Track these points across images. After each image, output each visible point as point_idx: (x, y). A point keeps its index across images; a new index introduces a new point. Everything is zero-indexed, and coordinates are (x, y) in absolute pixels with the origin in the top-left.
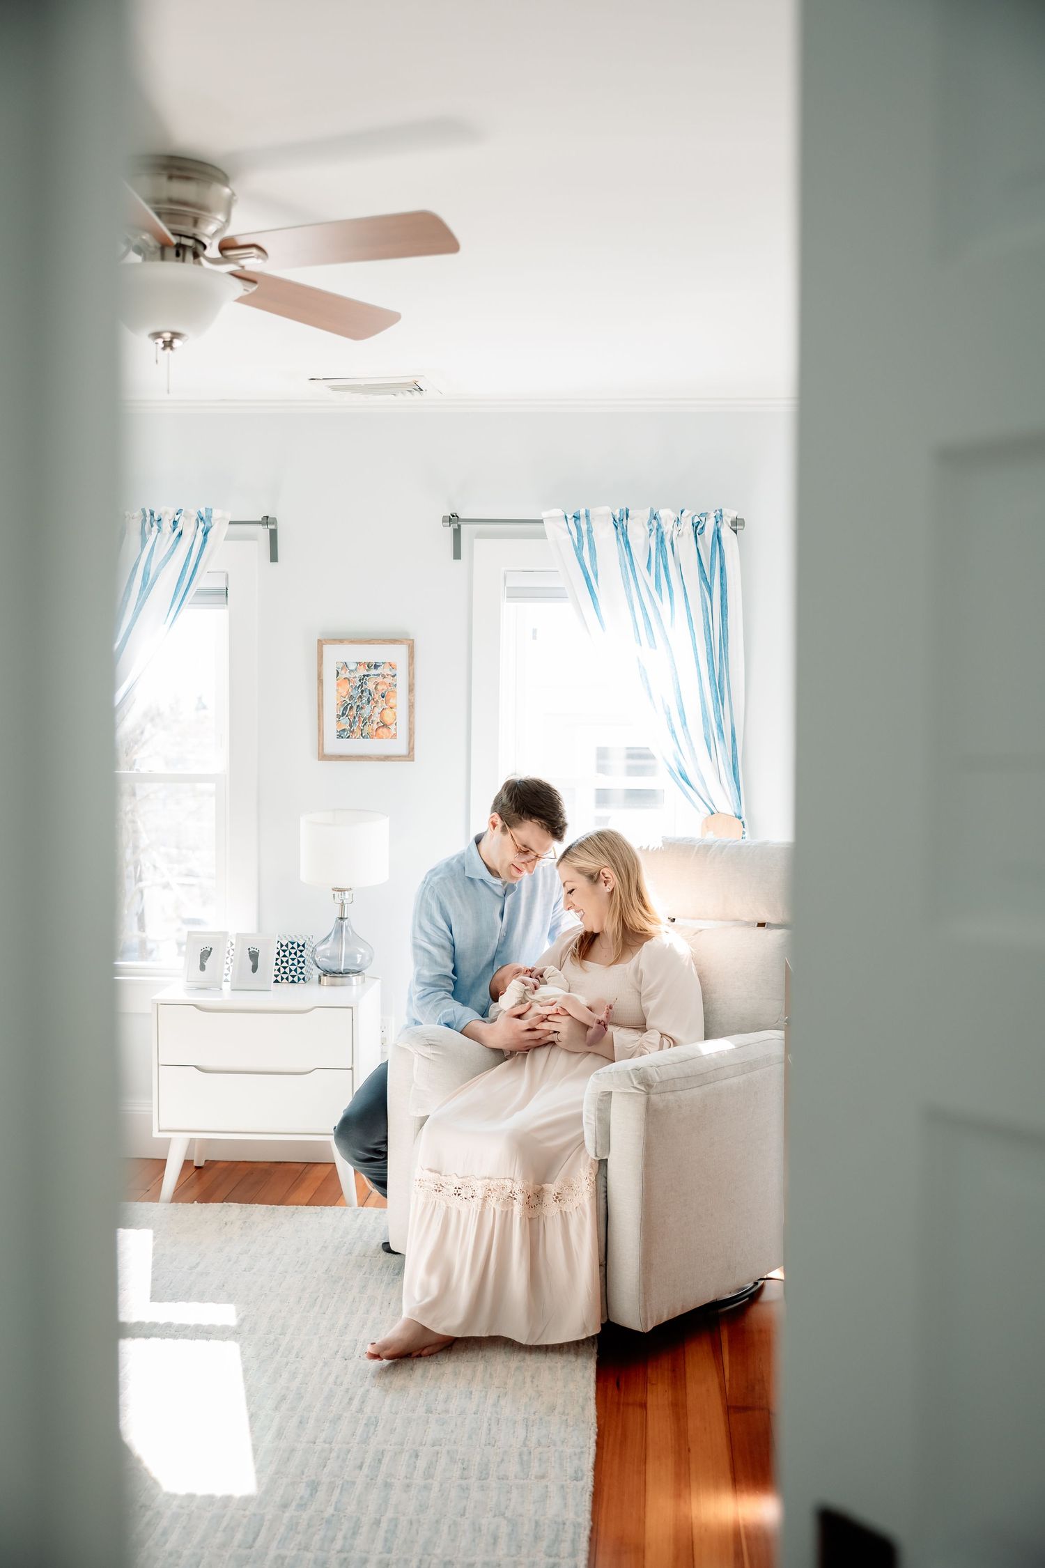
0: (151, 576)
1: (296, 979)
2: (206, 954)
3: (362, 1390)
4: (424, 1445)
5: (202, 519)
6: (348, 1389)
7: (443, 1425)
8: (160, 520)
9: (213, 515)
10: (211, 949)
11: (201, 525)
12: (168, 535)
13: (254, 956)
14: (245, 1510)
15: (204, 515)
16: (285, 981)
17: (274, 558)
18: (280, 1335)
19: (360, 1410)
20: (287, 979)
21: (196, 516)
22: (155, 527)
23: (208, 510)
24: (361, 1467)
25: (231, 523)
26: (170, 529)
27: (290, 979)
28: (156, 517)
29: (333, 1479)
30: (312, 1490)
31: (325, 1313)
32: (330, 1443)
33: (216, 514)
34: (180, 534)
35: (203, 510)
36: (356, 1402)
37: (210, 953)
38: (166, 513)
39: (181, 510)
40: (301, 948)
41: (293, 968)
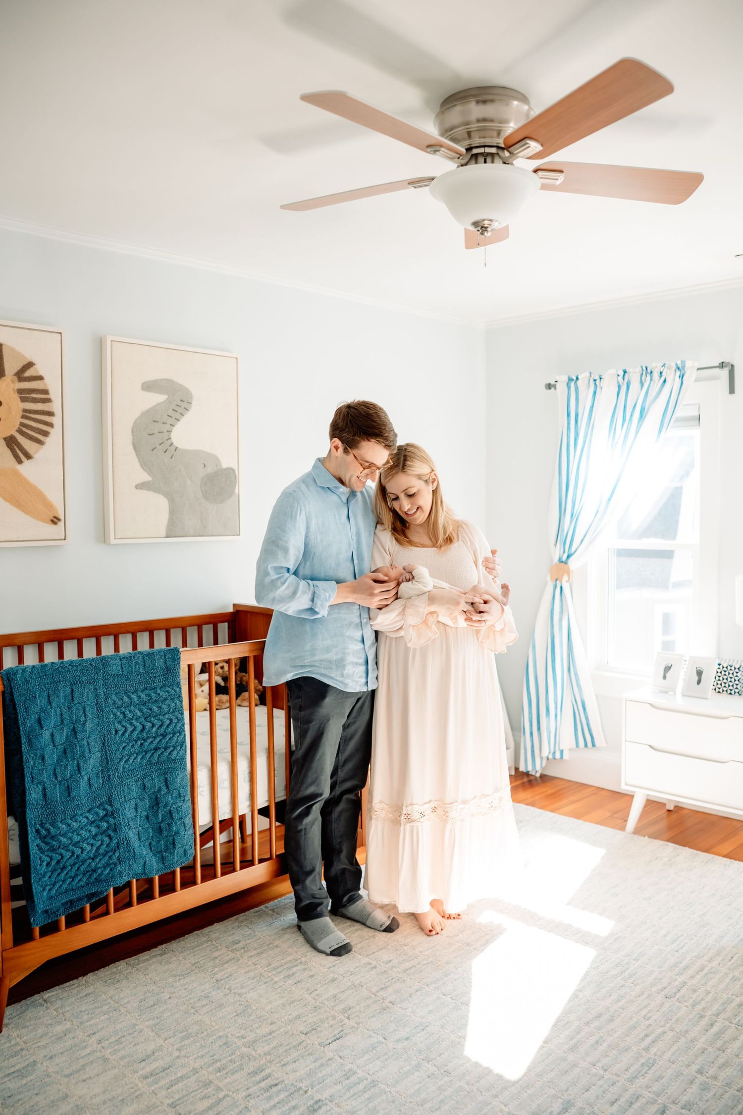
0: (646, 410)
1: (733, 692)
2: (668, 669)
3: (661, 1030)
4: (676, 1104)
5: (678, 368)
6: (651, 1025)
7: (703, 1090)
8: (651, 372)
9: (686, 365)
10: (671, 665)
11: (678, 373)
12: (656, 383)
13: (699, 673)
14: (505, 1106)
15: (680, 365)
16: (725, 692)
17: (732, 390)
18: (634, 960)
19: (647, 1049)
20: (727, 691)
21: (675, 367)
22: (649, 377)
23: (683, 362)
24: (613, 1103)
25: (698, 369)
26: (658, 378)
27: (729, 692)
28: (649, 371)
29: (585, 1106)
30: (563, 1109)
31: (677, 952)
32: (605, 1071)
33: (688, 364)
34: (665, 381)
35: (679, 363)
36: (648, 1040)
37: (670, 668)
38: (656, 367)
39: (665, 364)
40: (737, 670)
41: (731, 684)
